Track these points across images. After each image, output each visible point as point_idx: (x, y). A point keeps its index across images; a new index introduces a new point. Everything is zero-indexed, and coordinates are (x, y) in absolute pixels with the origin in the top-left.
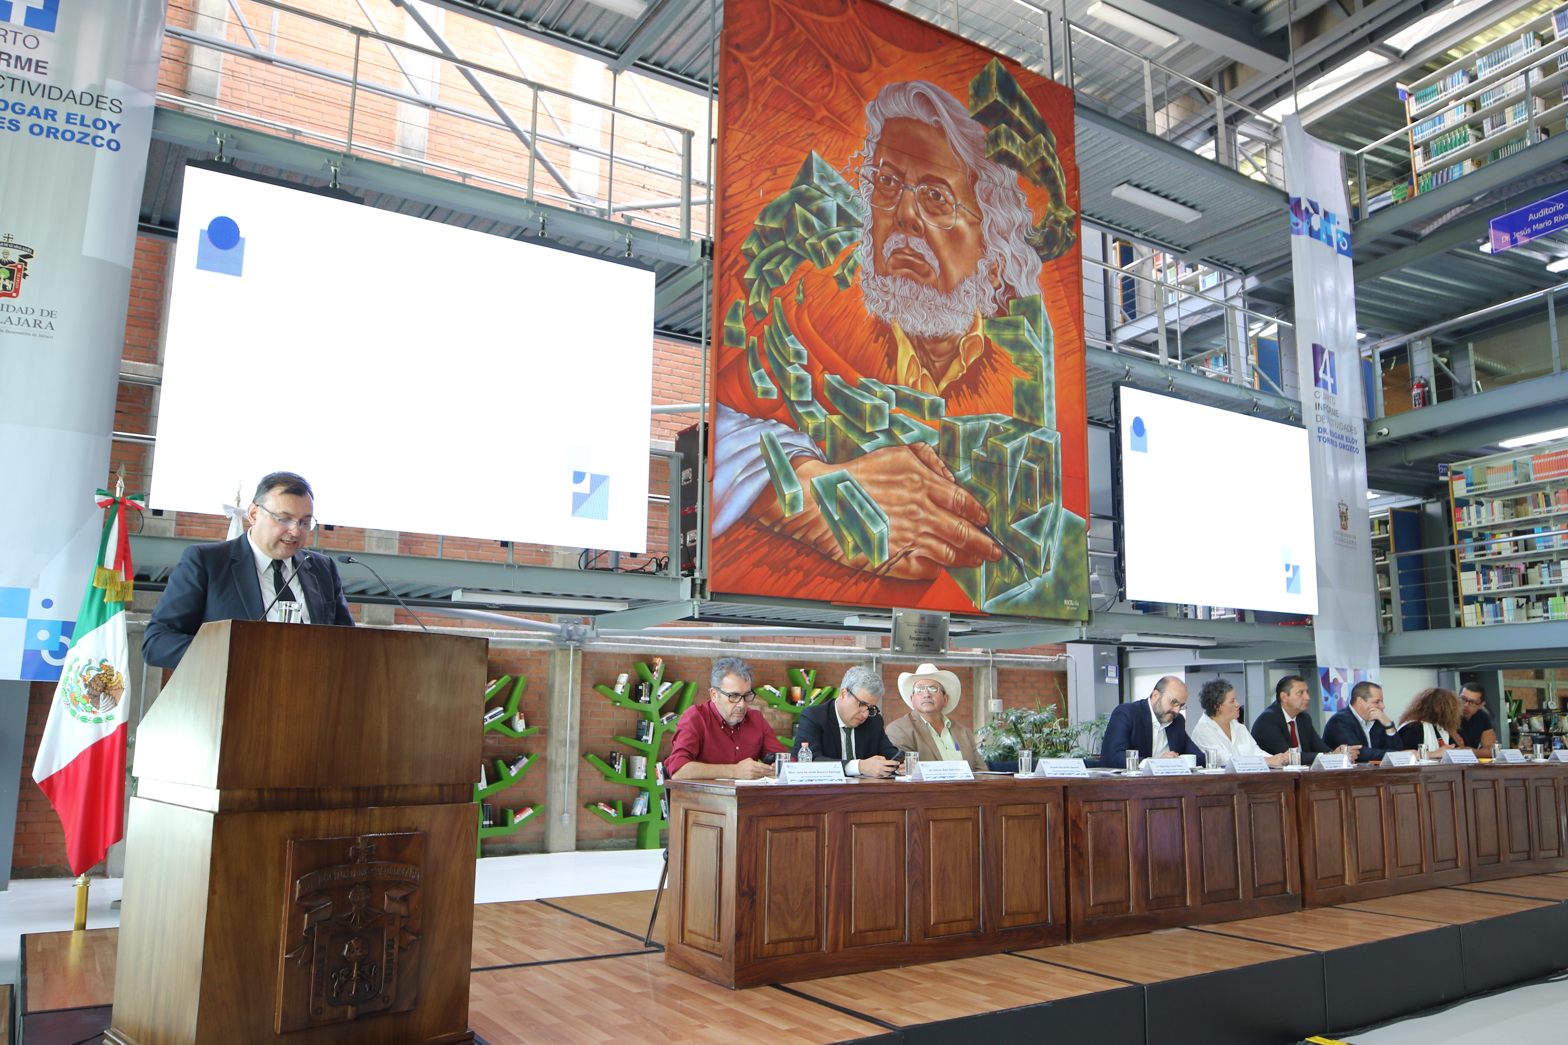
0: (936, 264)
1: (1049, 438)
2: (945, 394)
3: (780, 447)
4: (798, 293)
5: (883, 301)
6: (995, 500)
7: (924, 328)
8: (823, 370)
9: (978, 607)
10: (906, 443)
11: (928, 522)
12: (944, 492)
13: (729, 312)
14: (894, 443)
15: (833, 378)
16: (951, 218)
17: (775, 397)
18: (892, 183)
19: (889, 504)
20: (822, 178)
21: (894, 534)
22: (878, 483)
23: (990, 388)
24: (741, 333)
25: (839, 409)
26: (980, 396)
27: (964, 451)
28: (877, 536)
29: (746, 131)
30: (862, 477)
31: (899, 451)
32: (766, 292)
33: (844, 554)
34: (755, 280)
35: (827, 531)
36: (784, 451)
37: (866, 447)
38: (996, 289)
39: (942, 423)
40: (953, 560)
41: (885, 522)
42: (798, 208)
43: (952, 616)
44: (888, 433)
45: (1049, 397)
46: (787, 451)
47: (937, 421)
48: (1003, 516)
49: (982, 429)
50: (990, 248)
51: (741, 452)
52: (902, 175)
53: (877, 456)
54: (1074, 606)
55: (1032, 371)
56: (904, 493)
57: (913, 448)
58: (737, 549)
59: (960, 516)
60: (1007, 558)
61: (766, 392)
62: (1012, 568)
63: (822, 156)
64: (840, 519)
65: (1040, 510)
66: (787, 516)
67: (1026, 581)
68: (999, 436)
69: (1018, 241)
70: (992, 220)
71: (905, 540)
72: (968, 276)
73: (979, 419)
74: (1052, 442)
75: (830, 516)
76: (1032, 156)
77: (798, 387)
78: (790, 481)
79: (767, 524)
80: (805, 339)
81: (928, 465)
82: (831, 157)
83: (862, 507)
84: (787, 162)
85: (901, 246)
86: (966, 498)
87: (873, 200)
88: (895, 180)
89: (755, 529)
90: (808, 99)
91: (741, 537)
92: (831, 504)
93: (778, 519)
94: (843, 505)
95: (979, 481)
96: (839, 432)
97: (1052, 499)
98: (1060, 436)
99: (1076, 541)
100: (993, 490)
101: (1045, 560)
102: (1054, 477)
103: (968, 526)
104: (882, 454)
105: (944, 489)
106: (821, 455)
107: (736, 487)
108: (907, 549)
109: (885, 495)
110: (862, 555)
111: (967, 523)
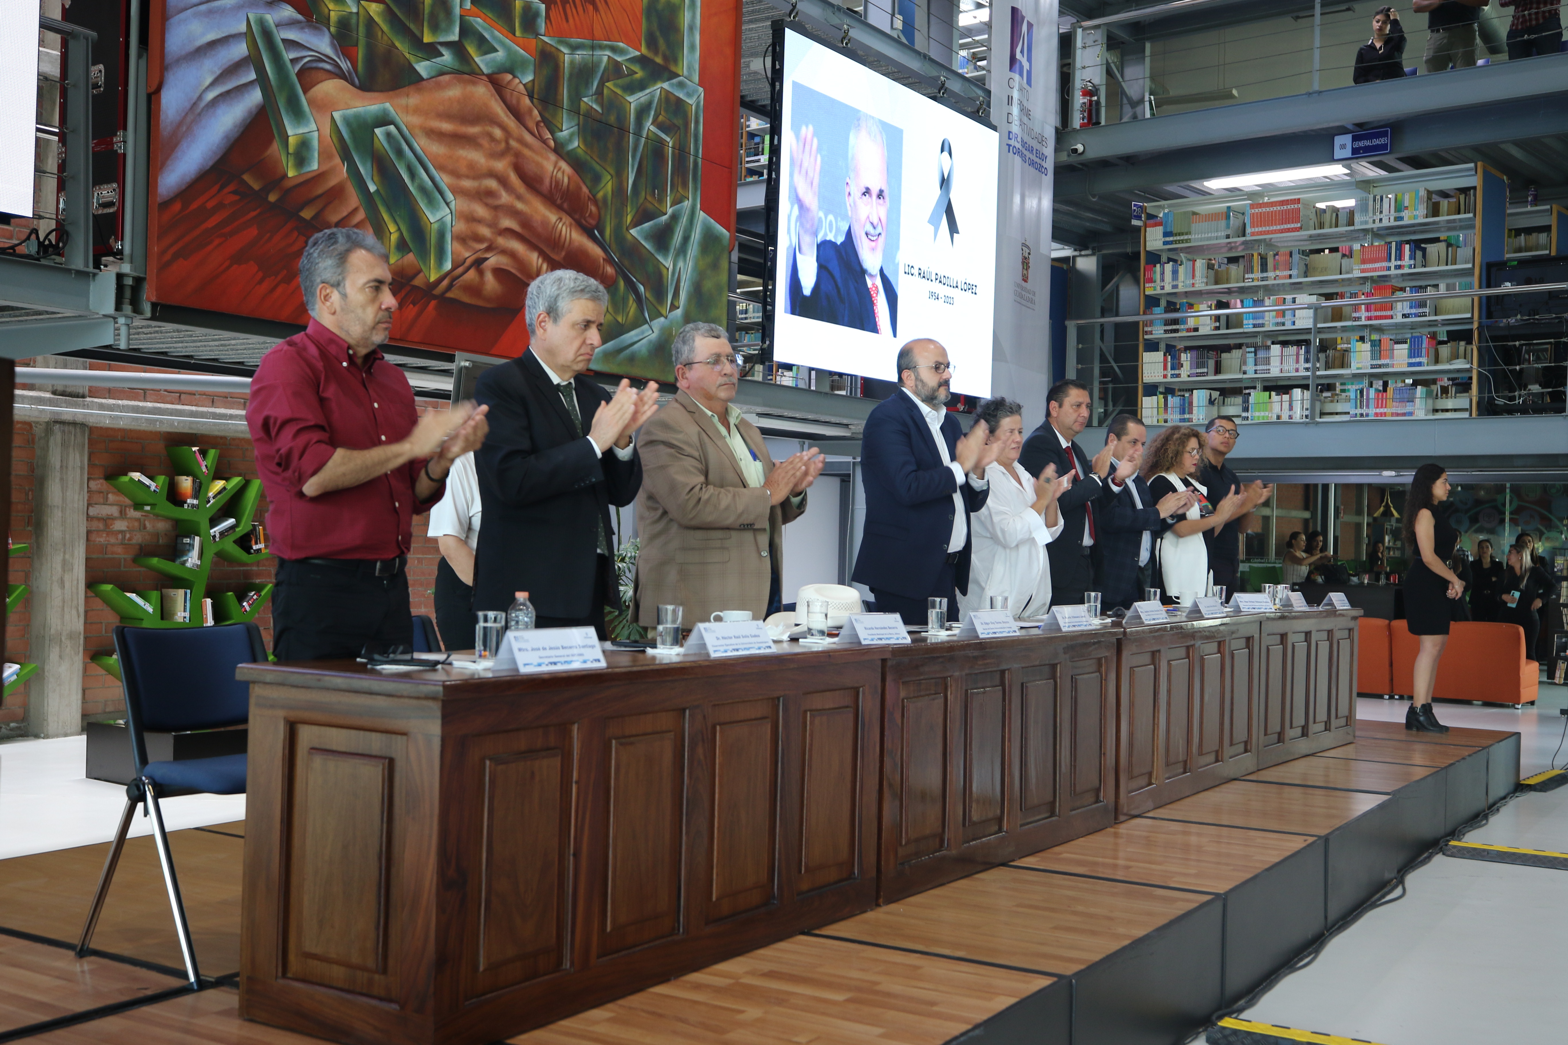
1: (689, 95)
3: (281, 46)
6: (609, 187)
10: (485, 71)
11: (514, 213)
12: (538, 164)
14: (466, 69)
19: (455, 174)
21: (461, 227)
22: (440, 135)
26: (596, 9)
27: (570, 97)
28: (435, 227)
30: (415, 120)
31: (474, 83)
35: (356, 210)
36: (288, 55)
37: (423, 68)
39: (540, 44)
44: (459, 50)
45: (691, 28)
46: (292, 55)
47: (533, 42)
48: (619, 215)
49: (597, 65)
51: (212, 45)
53: (440, 87)
56: (479, 158)
57: (494, 81)
59: (560, 208)
60: (622, 283)
62: (628, 299)
64: (377, 191)
65: (670, 211)
66: (291, 174)
67: (646, 322)
68: (620, 81)
71: (478, 239)
73: (593, 48)
74: (692, 101)
75: (362, 184)
78: (297, 112)
79: (256, 184)
81: (518, 114)
83: (412, 174)
86: (569, 178)
91: (210, 205)
92: (364, 164)
93: (277, 180)
94: (383, 166)
95: (589, 152)
96: (380, 34)
97: (687, 195)
98: (703, 95)
99: (715, 266)
100: (608, 168)
101: (672, 290)
102: (692, 159)
103: (571, 225)
104: (447, 86)
105: (538, 159)
106: (349, 72)
107: (203, 110)
108: (480, 255)
109: (450, 157)
110: (411, 257)
111: (569, 220)
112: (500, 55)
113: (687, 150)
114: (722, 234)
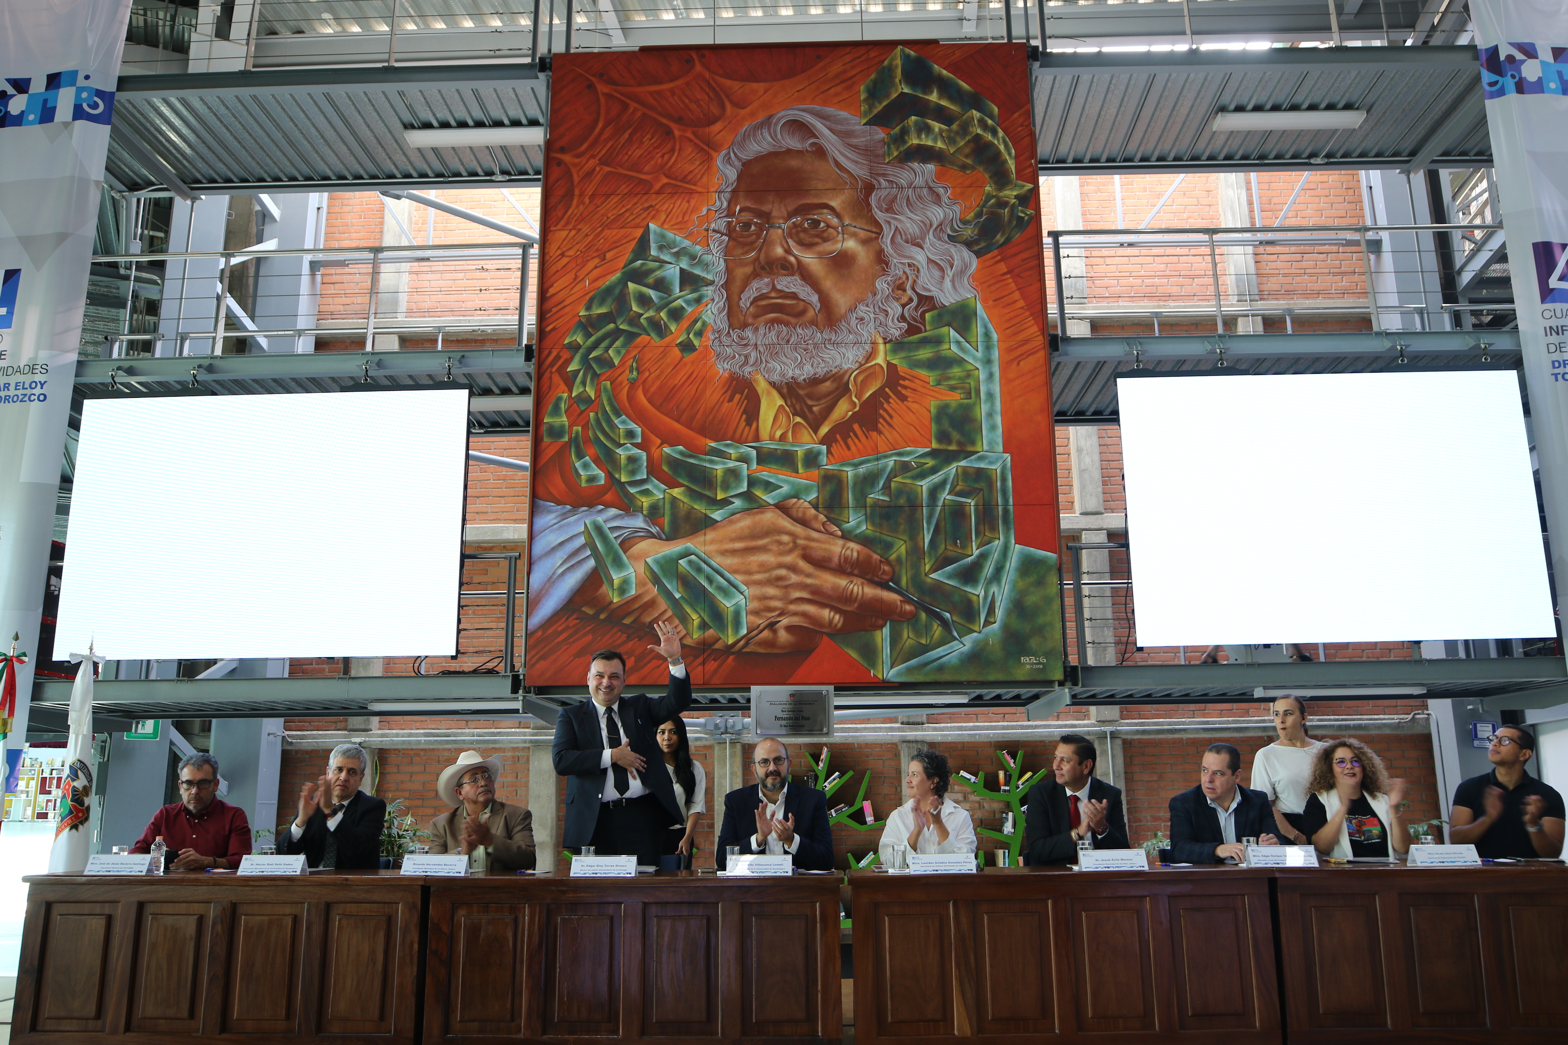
0: (814, 298)
1: (991, 463)
2: (827, 440)
3: (608, 531)
4: (631, 371)
5: (740, 355)
6: (903, 549)
7: (797, 372)
8: (661, 444)
9: (880, 676)
10: (772, 502)
12: (825, 550)
13: (550, 408)
14: (755, 506)
15: (673, 451)
16: (837, 242)
17: (603, 482)
19: (749, 573)
20: (661, 248)
21: (755, 605)
22: (734, 552)
23: (896, 421)
24: (563, 426)
25: (681, 481)
26: (880, 433)
27: (856, 499)
28: (732, 609)
29: (570, 227)
30: (712, 548)
31: (762, 513)
32: (592, 380)
33: (687, 634)
34: (579, 371)
35: (665, 611)
36: (612, 536)
37: (717, 515)
38: (904, 306)
39: (822, 472)
40: (839, 625)
41: (742, 593)
42: (631, 286)
43: (836, 689)
44: (748, 496)
45: (990, 415)
46: (615, 535)
47: (815, 473)
48: (916, 566)
49: (883, 470)
50: (895, 260)
51: (561, 544)
52: (766, 217)
53: (732, 522)
54: (1040, 663)
55: (962, 388)
56: (769, 558)
57: (782, 507)
58: (556, 641)
59: (850, 574)
60: (923, 616)
61: (592, 479)
62: (932, 626)
63: (662, 226)
64: (682, 597)
65: (976, 553)
66: (615, 601)
67: (956, 639)
68: (908, 474)
69: (938, 243)
70: (897, 228)
71: (770, 609)
72: (861, 301)
74: (997, 467)
75: (669, 595)
76: (958, 139)
77: (630, 467)
78: (619, 564)
79: (590, 612)
80: (639, 417)
81: (803, 522)
82: (672, 223)
83: (710, 580)
84: (618, 244)
85: (765, 291)
86: (858, 553)
87: (727, 252)
88: (756, 224)
89: (576, 619)
90: (646, 174)
91: (560, 629)
92: (670, 583)
93: (604, 605)
94: (685, 581)
95: (878, 530)
96: (681, 505)
97: (997, 536)
98: (1009, 458)
99: (1040, 583)
100: (901, 537)
101: (986, 611)
102: (1000, 509)
103: (862, 584)
104: (739, 520)
105: (827, 546)
106: (658, 533)
107: (556, 579)
108: (773, 620)
109: (743, 563)
110: (711, 631)
111: (860, 581)
112: (785, 489)
113: (993, 503)
114: (1047, 557)
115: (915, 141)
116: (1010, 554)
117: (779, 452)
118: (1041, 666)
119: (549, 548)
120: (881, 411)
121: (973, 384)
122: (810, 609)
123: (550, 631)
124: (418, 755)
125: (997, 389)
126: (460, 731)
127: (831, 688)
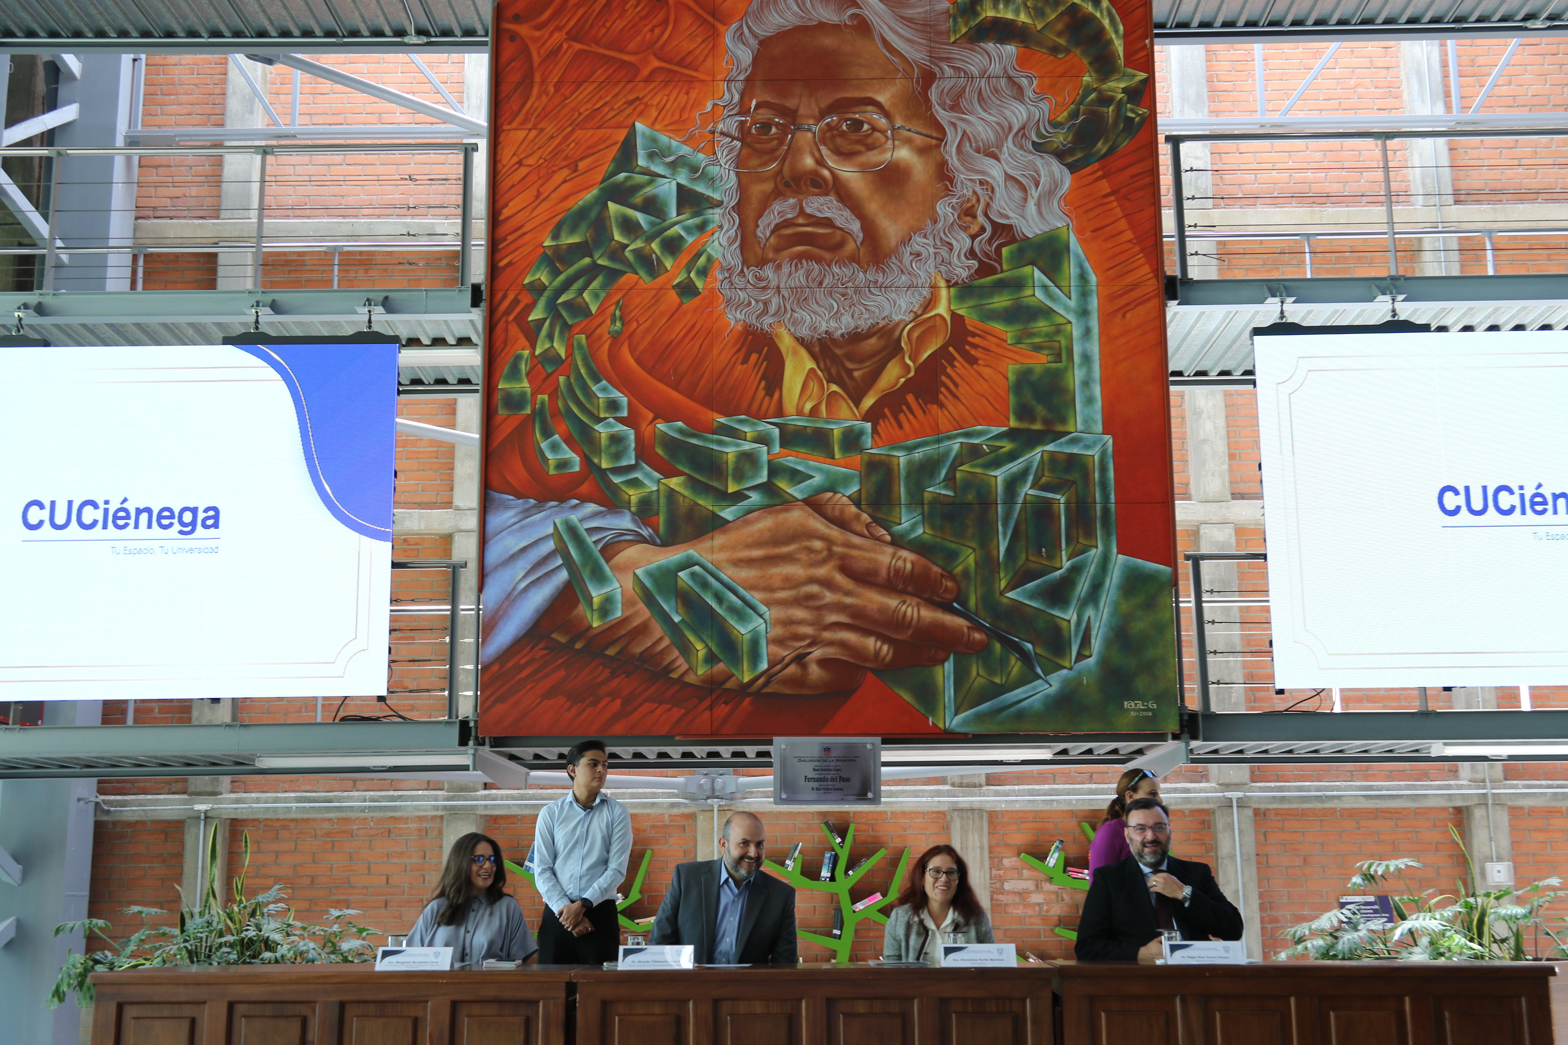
0: (855, 226)
1: (1087, 447)
3: (585, 534)
4: (614, 322)
6: (971, 560)
7: (833, 324)
8: (654, 419)
9: (941, 726)
11: (841, 608)
12: (870, 560)
13: (506, 370)
14: (777, 501)
15: (670, 428)
16: (885, 150)
17: (577, 469)
18: (774, 130)
19: (770, 589)
20: (651, 156)
21: (778, 631)
22: (750, 562)
23: (963, 390)
24: (523, 394)
25: (680, 468)
27: (909, 492)
28: (748, 636)
29: (530, 126)
30: (721, 556)
31: (787, 510)
32: (562, 333)
33: (690, 669)
34: (545, 320)
35: (661, 639)
37: (728, 513)
39: (866, 458)
40: (888, 658)
42: (612, 206)
43: (884, 741)
44: (768, 488)
45: (1086, 384)
46: (594, 538)
47: (857, 458)
48: (988, 582)
49: (946, 454)
50: (962, 177)
51: (524, 550)
52: (791, 115)
54: (1148, 710)
55: (1050, 348)
56: (796, 570)
57: (813, 503)
58: (518, 677)
59: (902, 592)
60: (998, 647)
61: (563, 464)
62: (1008, 660)
63: (652, 125)
64: (683, 621)
65: (1067, 565)
66: (595, 625)
67: (1039, 677)
68: (979, 461)
69: (1019, 153)
70: (964, 133)
71: (798, 637)
72: (917, 230)
73: (938, 441)
74: (1095, 453)
75: (666, 618)
76: (1048, 10)
77: (613, 449)
78: (600, 577)
79: (562, 639)
80: (624, 382)
81: (841, 523)
82: (666, 122)
83: (719, 599)
84: (595, 150)
85: (789, 216)
86: (913, 563)
87: (739, 162)
88: (777, 125)
89: (545, 648)
90: (629, 53)
91: (523, 661)
92: (667, 601)
93: (580, 631)
94: (687, 600)
95: (939, 534)
96: (681, 499)
97: (1094, 543)
98: (1111, 442)
99: (1150, 605)
100: (969, 544)
101: (1079, 641)
102: (1098, 507)
103: (918, 605)
104: (757, 520)
105: (872, 555)
106: (651, 536)
107: (516, 596)
108: (802, 651)
109: (762, 577)
110: (721, 666)
111: (915, 601)
112: (817, 480)
113: (1090, 500)
114: (1158, 572)
115: (991, 14)
116: (1111, 567)
117: (808, 430)
118: (1150, 714)
119: (507, 556)
120: (943, 378)
121: (1064, 342)
122: (850, 637)
123: (510, 664)
124: (285, 827)
125: (1095, 349)
126: (346, 794)
127: (878, 740)
